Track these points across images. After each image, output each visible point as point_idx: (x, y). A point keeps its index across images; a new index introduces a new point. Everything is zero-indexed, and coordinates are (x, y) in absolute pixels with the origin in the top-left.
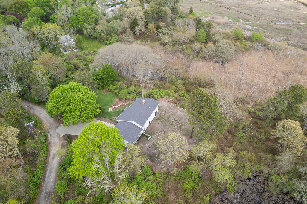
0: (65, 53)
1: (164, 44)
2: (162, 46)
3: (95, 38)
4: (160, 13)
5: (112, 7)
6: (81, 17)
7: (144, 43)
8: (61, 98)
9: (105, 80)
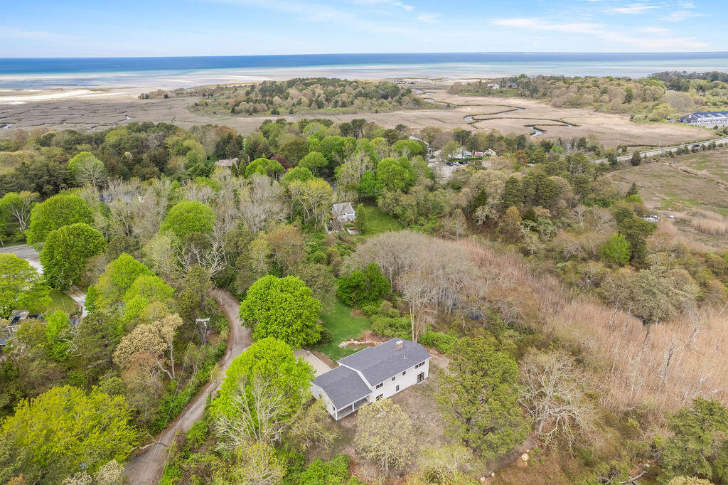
0: (330, 233)
1: (526, 253)
2: (522, 255)
3: (396, 217)
4: (543, 187)
5: (461, 163)
6: (382, 176)
7: (487, 242)
8: (262, 295)
9: (363, 291)
